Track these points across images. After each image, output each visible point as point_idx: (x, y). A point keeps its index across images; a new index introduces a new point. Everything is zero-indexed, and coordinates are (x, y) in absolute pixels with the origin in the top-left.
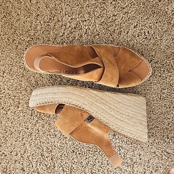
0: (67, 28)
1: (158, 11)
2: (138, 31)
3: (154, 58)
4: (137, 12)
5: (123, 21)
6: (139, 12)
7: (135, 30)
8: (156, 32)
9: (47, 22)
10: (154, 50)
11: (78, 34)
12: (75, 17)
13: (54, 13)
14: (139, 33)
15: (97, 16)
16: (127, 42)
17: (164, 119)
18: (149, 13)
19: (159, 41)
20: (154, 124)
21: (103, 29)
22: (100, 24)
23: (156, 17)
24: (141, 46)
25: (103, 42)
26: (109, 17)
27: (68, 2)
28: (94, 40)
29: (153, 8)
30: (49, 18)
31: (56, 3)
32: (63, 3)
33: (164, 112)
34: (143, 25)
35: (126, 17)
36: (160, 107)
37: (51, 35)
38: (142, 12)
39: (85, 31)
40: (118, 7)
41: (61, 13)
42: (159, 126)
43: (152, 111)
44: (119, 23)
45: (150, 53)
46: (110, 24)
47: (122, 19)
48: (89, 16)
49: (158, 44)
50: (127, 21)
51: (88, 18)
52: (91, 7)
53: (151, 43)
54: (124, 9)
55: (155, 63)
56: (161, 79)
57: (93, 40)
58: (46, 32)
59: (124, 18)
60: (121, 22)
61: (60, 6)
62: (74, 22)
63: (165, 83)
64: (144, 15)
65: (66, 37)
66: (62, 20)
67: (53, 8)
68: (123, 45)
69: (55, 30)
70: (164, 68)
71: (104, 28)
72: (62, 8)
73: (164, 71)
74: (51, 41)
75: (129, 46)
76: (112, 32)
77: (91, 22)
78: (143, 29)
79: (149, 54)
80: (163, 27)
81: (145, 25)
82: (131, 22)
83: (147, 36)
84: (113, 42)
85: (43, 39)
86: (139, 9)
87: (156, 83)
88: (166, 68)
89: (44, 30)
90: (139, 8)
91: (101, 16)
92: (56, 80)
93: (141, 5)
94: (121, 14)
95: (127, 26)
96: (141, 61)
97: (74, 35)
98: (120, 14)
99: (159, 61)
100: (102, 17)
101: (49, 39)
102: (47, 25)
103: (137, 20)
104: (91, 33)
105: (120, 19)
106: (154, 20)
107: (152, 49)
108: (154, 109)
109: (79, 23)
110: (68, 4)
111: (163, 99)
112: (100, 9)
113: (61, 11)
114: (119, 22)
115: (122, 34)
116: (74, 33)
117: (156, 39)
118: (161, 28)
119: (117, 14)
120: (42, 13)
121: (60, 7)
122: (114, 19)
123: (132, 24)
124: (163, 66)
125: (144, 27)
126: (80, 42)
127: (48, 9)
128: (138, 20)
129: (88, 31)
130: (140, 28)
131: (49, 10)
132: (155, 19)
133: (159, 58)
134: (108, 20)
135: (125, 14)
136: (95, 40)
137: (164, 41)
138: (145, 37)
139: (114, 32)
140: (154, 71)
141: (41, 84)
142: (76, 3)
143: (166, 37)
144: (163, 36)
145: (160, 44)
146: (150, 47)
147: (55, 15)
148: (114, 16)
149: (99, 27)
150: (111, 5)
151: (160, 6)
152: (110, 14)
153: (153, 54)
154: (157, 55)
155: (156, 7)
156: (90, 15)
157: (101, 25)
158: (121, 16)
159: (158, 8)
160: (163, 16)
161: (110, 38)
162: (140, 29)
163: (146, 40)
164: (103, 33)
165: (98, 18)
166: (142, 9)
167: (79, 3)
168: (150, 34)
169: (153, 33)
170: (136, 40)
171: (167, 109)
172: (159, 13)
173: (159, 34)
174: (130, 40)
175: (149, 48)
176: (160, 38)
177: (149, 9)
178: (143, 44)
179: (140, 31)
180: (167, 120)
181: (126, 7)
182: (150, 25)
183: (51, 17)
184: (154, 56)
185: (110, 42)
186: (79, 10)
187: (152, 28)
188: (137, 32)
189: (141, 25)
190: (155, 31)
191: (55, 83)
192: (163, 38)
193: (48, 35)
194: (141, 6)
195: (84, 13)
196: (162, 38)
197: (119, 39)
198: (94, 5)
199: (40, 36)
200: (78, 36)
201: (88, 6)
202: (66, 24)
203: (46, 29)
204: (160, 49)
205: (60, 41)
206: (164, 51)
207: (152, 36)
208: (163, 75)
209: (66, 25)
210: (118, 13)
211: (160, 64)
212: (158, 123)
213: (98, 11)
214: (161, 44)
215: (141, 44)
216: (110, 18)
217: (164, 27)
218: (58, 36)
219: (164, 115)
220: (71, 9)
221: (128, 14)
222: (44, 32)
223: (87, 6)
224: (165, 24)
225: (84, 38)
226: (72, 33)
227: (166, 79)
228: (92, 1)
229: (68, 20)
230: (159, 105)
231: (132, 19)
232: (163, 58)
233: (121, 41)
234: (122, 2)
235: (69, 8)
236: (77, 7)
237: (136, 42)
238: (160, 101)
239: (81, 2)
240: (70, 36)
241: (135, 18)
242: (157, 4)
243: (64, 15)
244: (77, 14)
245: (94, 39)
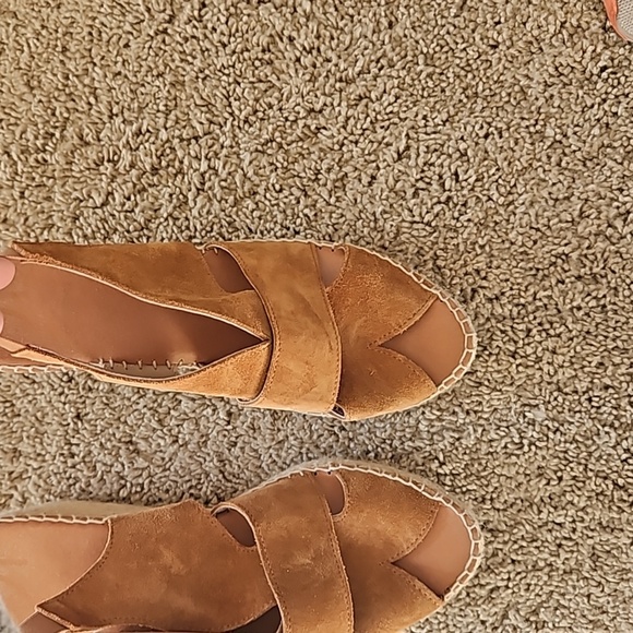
0: (121, 170)
1: (491, 89)
2: (415, 174)
3: (485, 284)
4: (404, 93)
5: (352, 134)
6: (412, 95)
7: (402, 168)
8: (485, 174)
9: (38, 151)
10: (482, 247)
11: (171, 195)
12: (152, 123)
13: (63, 110)
14: (417, 181)
15: (242, 117)
16: (373, 218)
17: (540, 527)
18: (452, 99)
19: (502, 211)
20: (501, 550)
21: (272, 171)
22: (257, 150)
23: (484, 114)
24: (431, 234)
25: (272, 226)
26: (291, 118)
27: (119, 64)
28: (238, 216)
29: (470, 76)
30: (42, 132)
31: (69, 70)
32: (96, 69)
33: (538, 498)
34: (432, 148)
35: (362, 116)
36: (521, 478)
37: (57, 205)
38: (425, 94)
39: (196, 180)
40: (327, 76)
41: (92, 112)
42: (520, 558)
43: (488, 497)
44: (333, 144)
45: (465, 261)
46: (299, 150)
47: (344, 127)
48: (208, 120)
49: (496, 223)
50: (367, 132)
51: (206, 126)
52: (214, 82)
53: (469, 220)
54: (353, 85)
55: (490, 300)
56: (517, 366)
57: (234, 217)
58: (35, 193)
59: (352, 121)
60: (341, 138)
61: (87, 81)
62: (147, 145)
63: (535, 381)
64: (434, 107)
65: (119, 208)
66: (99, 140)
67: (57, 89)
68: (355, 231)
69: (71, 180)
70: (526, 319)
71: (273, 167)
72: (96, 89)
73: (529, 330)
74: (59, 228)
75: (382, 237)
76: (310, 179)
77: (221, 141)
78: (432, 164)
79: (465, 265)
80: (514, 151)
81: (442, 146)
82: (384, 138)
83: (450, 190)
84: (313, 224)
85: (26, 219)
86: (410, 82)
87: (501, 380)
88: (535, 318)
89: (28, 185)
90: (413, 80)
91: (260, 115)
92: (90, 389)
93: (417, 64)
94: (339, 105)
95: (369, 154)
96: (430, 303)
97: (151, 200)
98: (335, 104)
99: (507, 294)
100: (262, 119)
101: (50, 222)
102: (37, 161)
103: (405, 129)
104: (222, 188)
105: (338, 126)
106: (477, 127)
107: (474, 243)
108: (496, 488)
109: (168, 151)
110: (119, 73)
111: (529, 446)
112: (255, 88)
113: (92, 100)
114: (335, 140)
115: (349, 186)
116: (150, 190)
117: (490, 204)
118: (505, 159)
119: (325, 104)
120: (13, 114)
121: (85, 86)
122: (313, 128)
123: (388, 145)
124: (523, 312)
125: (439, 158)
126: (179, 228)
127: (34, 96)
128: (413, 128)
129: (210, 180)
130: (421, 161)
131: (40, 101)
132: (480, 120)
133: (507, 280)
134: (289, 131)
135: (357, 105)
136: (242, 216)
137: (523, 209)
138: (443, 199)
139: (317, 179)
140: (489, 335)
141: (27, 411)
142: (153, 66)
143: (526, 192)
144: (514, 190)
145: (504, 222)
146: (465, 236)
147: (68, 119)
148: (313, 114)
149: (254, 163)
150: (296, 70)
151: (495, 69)
152: (297, 109)
153: (482, 265)
154: (498, 267)
155: (482, 72)
156: (214, 115)
157: (263, 152)
158: (340, 113)
159: (488, 78)
160: (509, 108)
161: (301, 207)
162: (421, 164)
163: (447, 210)
164: (273, 185)
165: (246, 126)
166: (423, 82)
167: (166, 65)
168: (464, 184)
169: (474, 178)
170: (406, 212)
171: (549, 488)
172: (495, 94)
173: (500, 181)
174: (386, 212)
175: (460, 240)
176: (502, 199)
177: (451, 80)
178: (437, 226)
179: (423, 171)
180: (550, 531)
181: (358, 75)
182: (462, 146)
183: (52, 130)
184: (483, 274)
185: (305, 225)
186: (167, 94)
187: (472, 160)
188: (408, 176)
189: (423, 149)
190: (484, 169)
191: (87, 402)
192: (516, 195)
193: (46, 204)
194: (419, 69)
195: (188, 106)
196: (511, 198)
197: (338, 208)
198: (226, 71)
199: (12, 210)
200: (171, 202)
201: (201, 75)
202: (115, 153)
203: (34, 179)
204: (507, 245)
205: (97, 226)
206: (521, 253)
207: (472, 189)
208: (526, 347)
209: (116, 158)
210: (328, 103)
211: (510, 307)
212: (516, 546)
213: (245, 94)
214: (508, 220)
215: (429, 224)
216: (295, 121)
217: (517, 155)
218: (87, 207)
219: (540, 512)
220: (131, 91)
221: (370, 104)
222: (27, 193)
223: (197, 78)
224: (521, 141)
225: (195, 212)
226: (144, 190)
227: (537, 366)
228: (217, 57)
229: (124, 140)
230: (517, 473)
231: (387, 123)
232: (520, 281)
233: (349, 215)
234: (339, 57)
235: (123, 89)
236: (157, 83)
237: (409, 219)
238: (518, 456)
239: (173, 61)
240: (137, 204)
241: (396, 120)
242: (483, 57)
243: (105, 119)
244: (158, 111)
245: (237, 212)
